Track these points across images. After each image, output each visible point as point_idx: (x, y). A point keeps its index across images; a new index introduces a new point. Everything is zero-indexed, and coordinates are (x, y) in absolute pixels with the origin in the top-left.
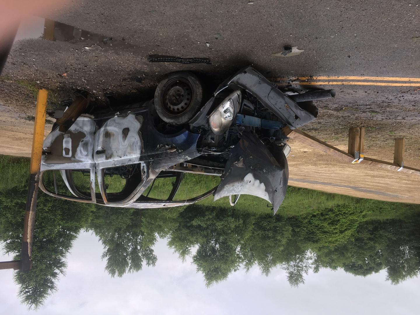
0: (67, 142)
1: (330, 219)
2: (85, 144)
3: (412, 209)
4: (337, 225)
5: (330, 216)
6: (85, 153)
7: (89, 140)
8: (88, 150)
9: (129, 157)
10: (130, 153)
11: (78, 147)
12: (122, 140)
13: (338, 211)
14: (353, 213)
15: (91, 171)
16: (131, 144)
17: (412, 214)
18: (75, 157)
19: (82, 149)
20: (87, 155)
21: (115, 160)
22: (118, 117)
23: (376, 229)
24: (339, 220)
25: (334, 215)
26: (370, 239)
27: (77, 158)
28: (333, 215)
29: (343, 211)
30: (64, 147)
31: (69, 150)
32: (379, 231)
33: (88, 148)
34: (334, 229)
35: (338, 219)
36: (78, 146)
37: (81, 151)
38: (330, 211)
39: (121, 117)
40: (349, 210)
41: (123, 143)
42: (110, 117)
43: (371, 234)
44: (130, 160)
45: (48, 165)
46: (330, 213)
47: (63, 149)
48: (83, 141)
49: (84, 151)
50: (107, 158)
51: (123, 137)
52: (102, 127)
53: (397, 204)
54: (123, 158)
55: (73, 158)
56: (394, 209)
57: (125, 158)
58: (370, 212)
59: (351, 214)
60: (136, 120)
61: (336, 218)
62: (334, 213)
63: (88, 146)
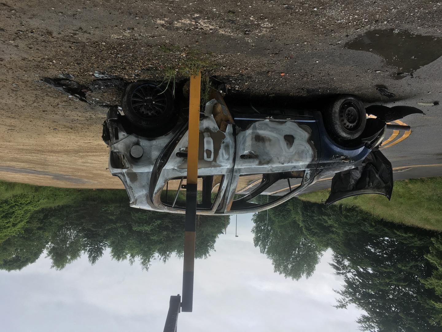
0: (208, 142)
1: (4, 212)
2: (226, 146)
3: (83, 194)
4: (11, 218)
5: (4, 209)
6: (226, 156)
7: (230, 142)
8: (229, 153)
9: (294, 164)
10: (297, 160)
11: (220, 150)
12: (286, 147)
13: (15, 202)
14: (29, 203)
15: (226, 176)
16: (300, 152)
17: (82, 199)
18: (216, 162)
19: (224, 151)
20: (228, 159)
21: (274, 166)
22: (270, 121)
23: (46, 217)
24: (14, 212)
25: (9, 206)
26: (40, 228)
27: (218, 162)
28: (7, 207)
29: (20, 201)
30: (205, 149)
31: (210, 151)
32: (49, 219)
33: (229, 151)
34: (7, 223)
35: (13, 210)
36: (219, 148)
37: (223, 154)
38: (5, 203)
39: (275, 123)
40: (26, 199)
41: (287, 150)
42: (258, 119)
43: (41, 223)
44: (295, 167)
45: (181, 170)
46: (4, 205)
47: (204, 151)
48: (223, 142)
49: (225, 154)
50: (260, 163)
51: (287, 144)
52: (248, 129)
53: (71, 190)
54: (285, 165)
55: (214, 162)
56: (67, 195)
57: (290, 164)
58: (45, 200)
59: (27, 205)
60: (300, 129)
61: (11, 210)
62: (9, 205)
63: (230, 149)
